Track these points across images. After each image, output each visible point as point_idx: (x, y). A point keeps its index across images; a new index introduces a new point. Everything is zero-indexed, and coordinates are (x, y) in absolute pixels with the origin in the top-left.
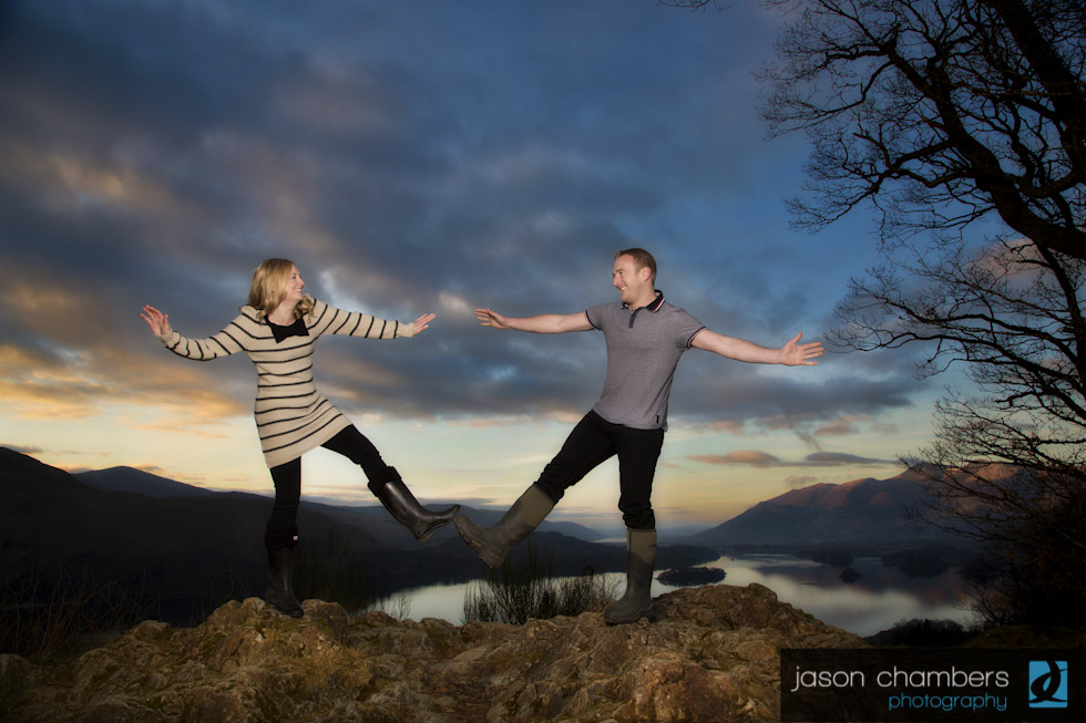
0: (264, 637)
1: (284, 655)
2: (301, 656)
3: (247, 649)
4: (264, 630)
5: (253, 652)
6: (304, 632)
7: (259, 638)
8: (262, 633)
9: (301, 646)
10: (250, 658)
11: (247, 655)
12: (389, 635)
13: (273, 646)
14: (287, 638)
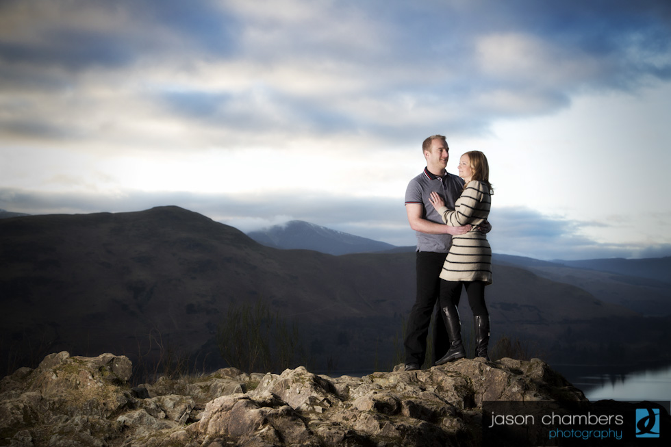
0: (57, 376)
1: (68, 388)
2: (78, 389)
3: (47, 383)
4: (58, 371)
5: (50, 386)
6: (80, 373)
7: (54, 377)
8: (56, 374)
9: (78, 382)
10: (48, 388)
11: (46, 387)
12: (217, 384)
13: (62, 382)
14: (70, 377)
